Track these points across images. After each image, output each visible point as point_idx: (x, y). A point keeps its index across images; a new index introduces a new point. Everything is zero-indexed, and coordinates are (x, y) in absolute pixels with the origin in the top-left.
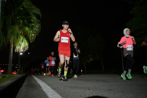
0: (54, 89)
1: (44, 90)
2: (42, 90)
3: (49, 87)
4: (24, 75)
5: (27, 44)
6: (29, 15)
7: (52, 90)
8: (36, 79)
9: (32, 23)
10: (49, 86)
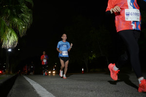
0: (51, 91)
1: (39, 92)
2: (36, 92)
3: (44, 89)
4: (14, 75)
6: (18, 3)
7: (48, 93)
8: (28, 79)
10: (44, 87)
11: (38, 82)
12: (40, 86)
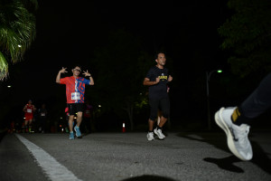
0: (64, 162)
1: (42, 164)
2: (36, 164)
3: (52, 159)
5: (4, 65)
7: (59, 165)
8: (25, 141)
9: (17, 19)
10: (53, 156)
11: (41, 146)
12: (45, 153)
